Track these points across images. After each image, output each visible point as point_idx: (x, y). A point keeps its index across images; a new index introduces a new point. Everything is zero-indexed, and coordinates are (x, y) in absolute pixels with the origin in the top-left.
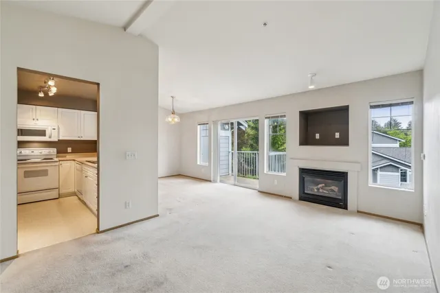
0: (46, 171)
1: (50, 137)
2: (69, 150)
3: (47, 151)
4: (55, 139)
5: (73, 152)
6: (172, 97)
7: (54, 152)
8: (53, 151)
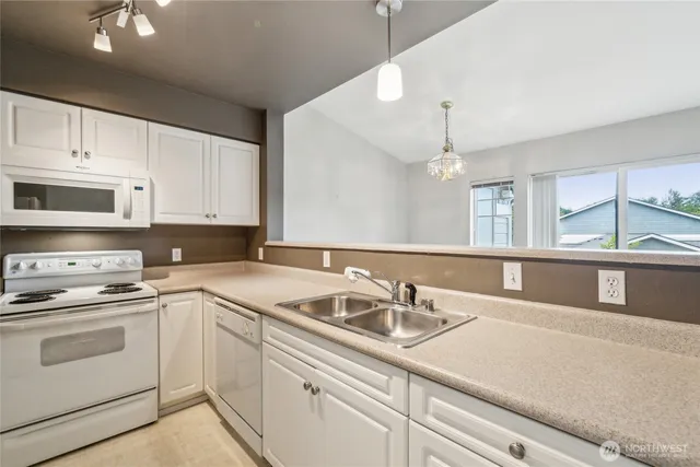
0: (120, 332)
1: (127, 215)
2: (177, 254)
3: (117, 260)
4: (141, 220)
5: (187, 260)
6: (446, 106)
7: (135, 263)
8: (133, 258)
